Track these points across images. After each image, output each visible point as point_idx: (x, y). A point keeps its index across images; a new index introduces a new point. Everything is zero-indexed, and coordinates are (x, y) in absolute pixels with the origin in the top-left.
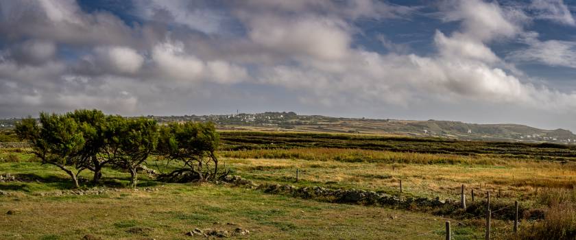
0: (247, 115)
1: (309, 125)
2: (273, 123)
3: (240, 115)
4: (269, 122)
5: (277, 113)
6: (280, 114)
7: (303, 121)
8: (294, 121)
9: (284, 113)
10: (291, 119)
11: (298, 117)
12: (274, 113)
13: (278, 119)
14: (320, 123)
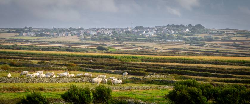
0: (146, 28)
1: (222, 40)
2: (178, 38)
3: (137, 28)
4: (173, 38)
5: (182, 26)
6: (185, 27)
7: (214, 37)
8: (202, 36)
9: (190, 25)
10: (199, 33)
11: (206, 31)
12: (178, 26)
13: (183, 34)
14: (233, 39)
